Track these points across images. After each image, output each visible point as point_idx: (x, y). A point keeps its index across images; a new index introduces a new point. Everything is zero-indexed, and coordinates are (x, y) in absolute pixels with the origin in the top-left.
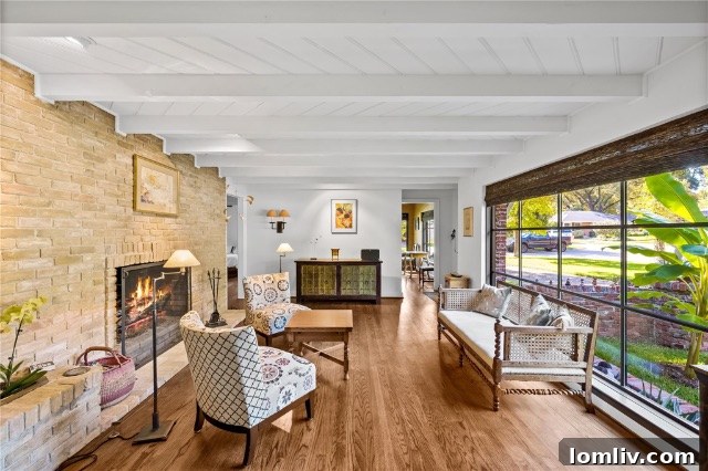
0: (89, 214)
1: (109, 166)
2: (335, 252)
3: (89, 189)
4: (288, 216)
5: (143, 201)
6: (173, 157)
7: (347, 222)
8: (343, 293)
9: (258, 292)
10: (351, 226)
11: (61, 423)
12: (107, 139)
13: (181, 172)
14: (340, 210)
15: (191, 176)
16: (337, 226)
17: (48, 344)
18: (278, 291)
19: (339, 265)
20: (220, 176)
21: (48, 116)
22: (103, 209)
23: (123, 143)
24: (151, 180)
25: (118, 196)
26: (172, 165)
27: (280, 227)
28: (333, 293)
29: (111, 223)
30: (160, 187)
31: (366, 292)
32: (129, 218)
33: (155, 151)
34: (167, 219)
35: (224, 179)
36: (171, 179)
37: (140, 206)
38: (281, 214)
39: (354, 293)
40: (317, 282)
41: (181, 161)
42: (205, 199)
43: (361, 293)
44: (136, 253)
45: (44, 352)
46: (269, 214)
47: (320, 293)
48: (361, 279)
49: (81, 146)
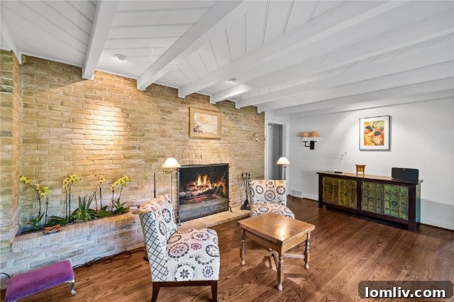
0: (163, 139)
1: (174, 115)
2: (361, 168)
3: (163, 127)
4: (318, 136)
5: (195, 131)
6: (218, 104)
7: (378, 139)
8: (364, 208)
9: (260, 191)
10: (382, 143)
11: (123, 234)
12: (174, 101)
13: (224, 113)
14: (369, 128)
15: (232, 114)
16: (366, 143)
17: (142, 198)
18: (277, 194)
19: (360, 181)
20: (259, 112)
21: (144, 96)
22: (170, 136)
23: (183, 102)
24: (201, 119)
25: (179, 129)
26: (217, 110)
27: (312, 145)
28: (353, 205)
29: (175, 143)
30: (207, 122)
31: (393, 214)
32: (186, 141)
33: (204, 103)
34: (212, 141)
35: (263, 113)
36: (215, 118)
37: (193, 134)
38: (310, 135)
39: (378, 211)
40: (337, 193)
41: (224, 107)
42: (244, 128)
43: (387, 212)
44: (191, 159)
45: (140, 201)
46: (302, 135)
47: (340, 204)
48: (387, 198)
49: (159, 107)
